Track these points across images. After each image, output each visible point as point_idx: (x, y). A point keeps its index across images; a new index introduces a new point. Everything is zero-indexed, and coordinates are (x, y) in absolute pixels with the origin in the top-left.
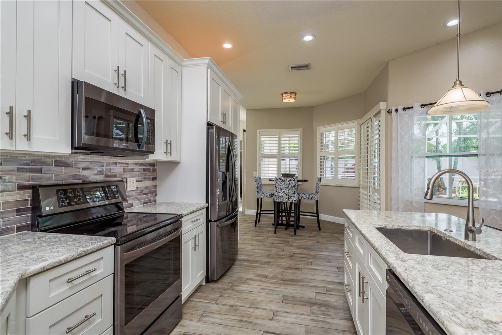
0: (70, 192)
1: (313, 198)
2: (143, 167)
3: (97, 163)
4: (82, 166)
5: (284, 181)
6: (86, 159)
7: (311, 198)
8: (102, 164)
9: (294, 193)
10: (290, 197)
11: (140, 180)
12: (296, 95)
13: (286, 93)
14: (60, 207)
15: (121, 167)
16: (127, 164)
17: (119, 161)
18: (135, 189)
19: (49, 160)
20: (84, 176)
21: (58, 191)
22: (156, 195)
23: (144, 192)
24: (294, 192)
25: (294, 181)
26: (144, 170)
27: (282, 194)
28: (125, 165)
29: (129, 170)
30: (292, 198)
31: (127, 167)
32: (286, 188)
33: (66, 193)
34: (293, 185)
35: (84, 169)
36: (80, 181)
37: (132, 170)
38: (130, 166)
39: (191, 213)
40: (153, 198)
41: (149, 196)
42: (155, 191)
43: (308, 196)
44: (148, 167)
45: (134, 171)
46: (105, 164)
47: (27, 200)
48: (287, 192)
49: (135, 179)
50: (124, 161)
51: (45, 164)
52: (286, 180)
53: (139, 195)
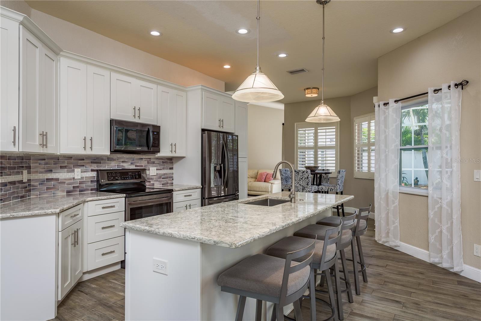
0: (114, 174)
1: (332, 190)
2: (162, 161)
3: (130, 159)
4: (122, 160)
5: (298, 173)
6: (123, 156)
7: (331, 190)
8: (133, 159)
9: (308, 185)
10: (304, 187)
11: (160, 169)
12: (318, 90)
13: (307, 89)
14: (108, 180)
15: (146, 160)
16: (150, 159)
17: (144, 157)
18: (156, 174)
19: (104, 158)
20: (123, 166)
21: (107, 173)
22: (173, 179)
23: (163, 177)
24: (308, 183)
25: (307, 172)
26: (163, 162)
27: (297, 185)
28: (148, 159)
29: (151, 163)
30: (306, 188)
31: (150, 160)
32: (300, 179)
33: (112, 174)
34: (306, 177)
35: (122, 162)
36: (121, 168)
37: (154, 163)
38: (152, 160)
39: (183, 190)
40: (170, 181)
41: (167, 180)
42: (172, 177)
43: (327, 188)
44: (166, 160)
45: (155, 163)
46: (135, 159)
47: (95, 177)
48: (301, 183)
49: (155, 168)
50: (147, 157)
51: (102, 159)
52: (300, 172)
53: (159, 179)
